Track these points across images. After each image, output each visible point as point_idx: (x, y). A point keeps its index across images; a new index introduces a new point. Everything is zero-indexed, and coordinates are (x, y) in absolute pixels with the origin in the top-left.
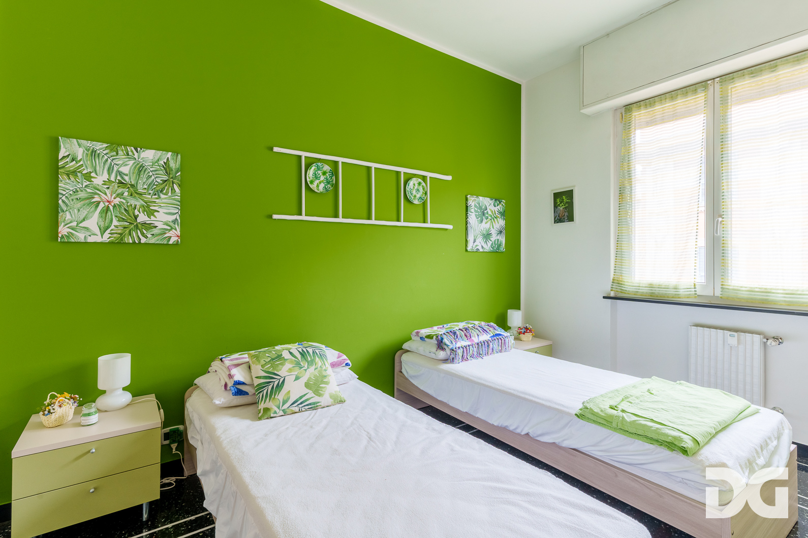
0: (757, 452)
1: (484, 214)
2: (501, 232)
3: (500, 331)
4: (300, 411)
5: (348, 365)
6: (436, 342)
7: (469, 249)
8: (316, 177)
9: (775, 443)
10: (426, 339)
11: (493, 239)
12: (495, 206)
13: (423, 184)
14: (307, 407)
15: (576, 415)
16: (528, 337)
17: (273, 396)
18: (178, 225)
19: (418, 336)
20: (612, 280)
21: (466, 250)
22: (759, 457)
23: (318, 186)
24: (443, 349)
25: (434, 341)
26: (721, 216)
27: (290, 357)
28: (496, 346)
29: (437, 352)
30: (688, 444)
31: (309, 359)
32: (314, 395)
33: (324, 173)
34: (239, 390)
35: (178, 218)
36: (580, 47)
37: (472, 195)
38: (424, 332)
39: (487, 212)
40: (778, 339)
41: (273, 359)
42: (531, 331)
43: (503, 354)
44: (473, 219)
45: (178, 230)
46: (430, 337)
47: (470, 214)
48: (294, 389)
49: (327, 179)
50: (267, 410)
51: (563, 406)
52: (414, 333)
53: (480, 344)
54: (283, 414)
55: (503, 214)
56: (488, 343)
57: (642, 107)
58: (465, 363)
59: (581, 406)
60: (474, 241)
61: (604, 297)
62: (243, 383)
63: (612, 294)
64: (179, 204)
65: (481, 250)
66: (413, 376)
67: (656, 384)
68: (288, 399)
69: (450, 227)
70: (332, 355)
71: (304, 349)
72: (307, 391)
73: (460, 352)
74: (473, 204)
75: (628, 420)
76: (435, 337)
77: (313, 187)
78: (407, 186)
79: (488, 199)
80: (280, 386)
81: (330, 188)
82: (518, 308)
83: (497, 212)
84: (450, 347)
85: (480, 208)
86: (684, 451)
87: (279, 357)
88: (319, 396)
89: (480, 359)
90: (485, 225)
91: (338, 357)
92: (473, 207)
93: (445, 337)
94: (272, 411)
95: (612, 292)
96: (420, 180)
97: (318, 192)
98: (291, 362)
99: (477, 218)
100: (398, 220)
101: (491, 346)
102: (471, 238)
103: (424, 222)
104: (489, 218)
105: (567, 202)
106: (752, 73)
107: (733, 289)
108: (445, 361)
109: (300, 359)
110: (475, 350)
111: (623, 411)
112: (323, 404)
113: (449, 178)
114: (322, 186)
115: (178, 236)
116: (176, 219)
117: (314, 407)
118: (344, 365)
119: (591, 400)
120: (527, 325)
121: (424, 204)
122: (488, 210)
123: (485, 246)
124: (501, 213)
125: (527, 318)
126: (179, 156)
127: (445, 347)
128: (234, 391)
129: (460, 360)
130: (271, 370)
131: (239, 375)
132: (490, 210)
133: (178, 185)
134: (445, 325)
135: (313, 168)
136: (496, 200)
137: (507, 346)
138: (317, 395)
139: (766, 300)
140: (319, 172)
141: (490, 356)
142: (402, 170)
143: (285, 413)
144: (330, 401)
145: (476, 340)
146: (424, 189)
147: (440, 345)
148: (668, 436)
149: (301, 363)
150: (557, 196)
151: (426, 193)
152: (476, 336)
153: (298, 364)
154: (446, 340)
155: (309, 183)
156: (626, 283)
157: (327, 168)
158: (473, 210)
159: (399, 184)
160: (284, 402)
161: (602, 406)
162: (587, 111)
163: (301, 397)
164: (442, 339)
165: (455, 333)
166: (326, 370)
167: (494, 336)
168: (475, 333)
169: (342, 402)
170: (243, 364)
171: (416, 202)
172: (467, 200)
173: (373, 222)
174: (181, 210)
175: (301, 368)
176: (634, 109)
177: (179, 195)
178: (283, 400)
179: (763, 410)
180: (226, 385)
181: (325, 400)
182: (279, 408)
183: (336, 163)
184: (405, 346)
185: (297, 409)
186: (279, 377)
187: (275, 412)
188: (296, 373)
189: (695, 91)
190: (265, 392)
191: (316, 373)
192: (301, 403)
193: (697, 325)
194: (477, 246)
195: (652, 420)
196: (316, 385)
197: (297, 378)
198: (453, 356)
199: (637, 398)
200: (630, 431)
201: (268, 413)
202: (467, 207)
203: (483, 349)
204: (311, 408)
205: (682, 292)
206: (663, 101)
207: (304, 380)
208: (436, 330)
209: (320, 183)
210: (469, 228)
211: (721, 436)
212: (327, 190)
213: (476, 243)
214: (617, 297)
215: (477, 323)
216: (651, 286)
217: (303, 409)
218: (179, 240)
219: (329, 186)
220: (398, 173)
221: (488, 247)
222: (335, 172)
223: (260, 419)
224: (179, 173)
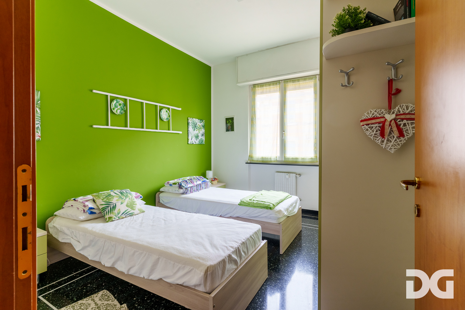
0: (290, 207)
1: (195, 127)
2: (203, 135)
3: (205, 179)
4: (126, 217)
5: (141, 197)
6: (178, 186)
7: (189, 143)
8: (116, 106)
9: (295, 204)
10: (173, 185)
11: (199, 138)
12: (200, 123)
13: (168, 111)
14: (129, 215)
15: (238, 204)
16: (216, 182)
17: (112, 212)
18: (39, 130)
19: (169, 184)
20: (249, 156)
21: (188, 143)
22: (290, 208)
23: (117, 111)
24: (182, 188)
25: (177, 185)
26: (284, 131)
27: (115, 195)
28: (204, 186)
29: (179, 190)
30: (272, 206)
31: (125, 195)
32: (131, 210)
33: (120, 105)
34: (91, 211)
35: (39, 126)
36: (236, 57)
37: (190, 117)
38: (171, 182)
39: (197, 126)
40: (300, 175)
41: (107, 196)
42: (217, 180)
43: (207, 189)
44: (191, 129)
45: (40, 133)
46: (175, 184)
47: (190, 126)
48: (121, 208)
49: (121, 108)
50: (110, 218)
51: (234, 202)
52: (166, 183)
53: (197, 185)
54: (118, 219)
55: (204, 127)
56: (201, 185)
57: (259, 87)
58: (191, 194)
59: (240, 201)
60: (191, 139)
61: (246, 163)
62: (94, 209)
63: (249, 162)
64: (40, 118)
65: (194, 143)
66: (167, 203)
67: (264, 192)
68: (120, 212)
69: (181, 132)
70: (134, 193)
71: (121, 191)
72: (128, 208)
73: (189, 189)
74: (191, 122)
75: (255, 202)
76: (177, 184)
77: (114, 111)
78: (161, 112)
79: (197, 120)
80: (114, 207)
81: (123, 112)
82: (210, 170)
83: (201, 126)
84: (185, 187)
85: (194, 124)
86: (271, 208)
87: (110, 195)
88: (134, 210)
89: (198, 192)
90: (196, 132)
91: (136, 194)
92: (191, 123)
93: (182, 183)
94: (113, 218)
95: (249, 161)
96: (167, 110)
97: (117, 114)
98: (117, 197)
99: (193, 128)
100: (157, 129)
101: (202, 186)
102: (190, 138)
103: (169, 130)
104: (198, 128)
105: (231, 123)
106: (293, 81)
107: (288, 158)
108: (183, 194)
109: (121, 195)
110: (196, 188)
111: (253, 200)
112: (135, 213)
113: (180, 109)
114: (119, 111)
115: (39, 136)
116: (38, 127)
117: (131, 215)
118: (140, 197)
119: (243, 199)
120: (215, 177)
121: (169, 122)
122: (197, 124)
123: (196, 141)
124: (203, 126)
125: (214, 174)
126: (39, 92)
127: (183, 187)
128: (89, 212)
129: (190, 193)
130: (107, 201)
131: (90, 205)
132: (198, 124)
133: (39, 108)
134: (180, 179)
135: (115, 102)
136: (201, 120)
137: (208, 186)
138: (132, 210)
139: (296, 161)
140: (117, 104)
141: (202, 190)
142: (158, 104)
143: (119, 218)
144: (138, 212)
145: (196, 184)
146: (168, 114)
147: (180, 186)
148: (266, 205)
149: (122, 197)
150: (227, 119)
151: (170, 116)
152: (196, 182)
153: (120, 197)
154: (183, 184)
155: (112, 109)
156: (254, 157)
157: (121, 102)
158: (191, 125)
159: (157, 111)
160: (118, 214)
161: (247, 200)
162: (239, 85)
163: (126, 211)
164: (181, 184)
165: (186, 181)
166: (134, 199)
167: (203, 182)
168: (195, 181)
169: (143, 212)
170: (89, 200)
171: (165, 120)
172: (188, 120)
173: (145, 130)
174: (41, 122)
175: (122, 199)
176: (256, 87)
177: (40, 114)
178: (118, 213)
179: (293, 196)
180: (84, 211)
181: (136, 211)
182: (116, 216)
183: (126, 100)
184: (161, 190)
185: (124, 216)
186: (113, 204)
187: (115, 218)
188: (121, 201)
189: (276, 84)
190: (107, 211)
191: (130, 200)
192: (126, 214)
193: (277, 172)
194: (192, 141)
195: (262, 201)
196: (131, 205)
197: (122, 203)
198: (186, 191)
199: (258, 196)
200: (256, 206)
201: (112, 219)
202: (188, 123)
203: (199, 187)
204: (130, 215)
205: (272, 160)
206: (266, 86)
207: (125, 203)
208: (176, 181)
209: (118, 109)
210: (189, 133)
211: (281, 204)
212: (122, 113)
213: (193, 140)
214: (251, 163)
215: (195, 177)
216: (262, 158)
217: (127, 216)
218: (40, 138)
219: (122, 111)
220: (156, 106)
221: (197, 142)
222: (125, 104)
223: (107, 222)
224: (40, 102)
